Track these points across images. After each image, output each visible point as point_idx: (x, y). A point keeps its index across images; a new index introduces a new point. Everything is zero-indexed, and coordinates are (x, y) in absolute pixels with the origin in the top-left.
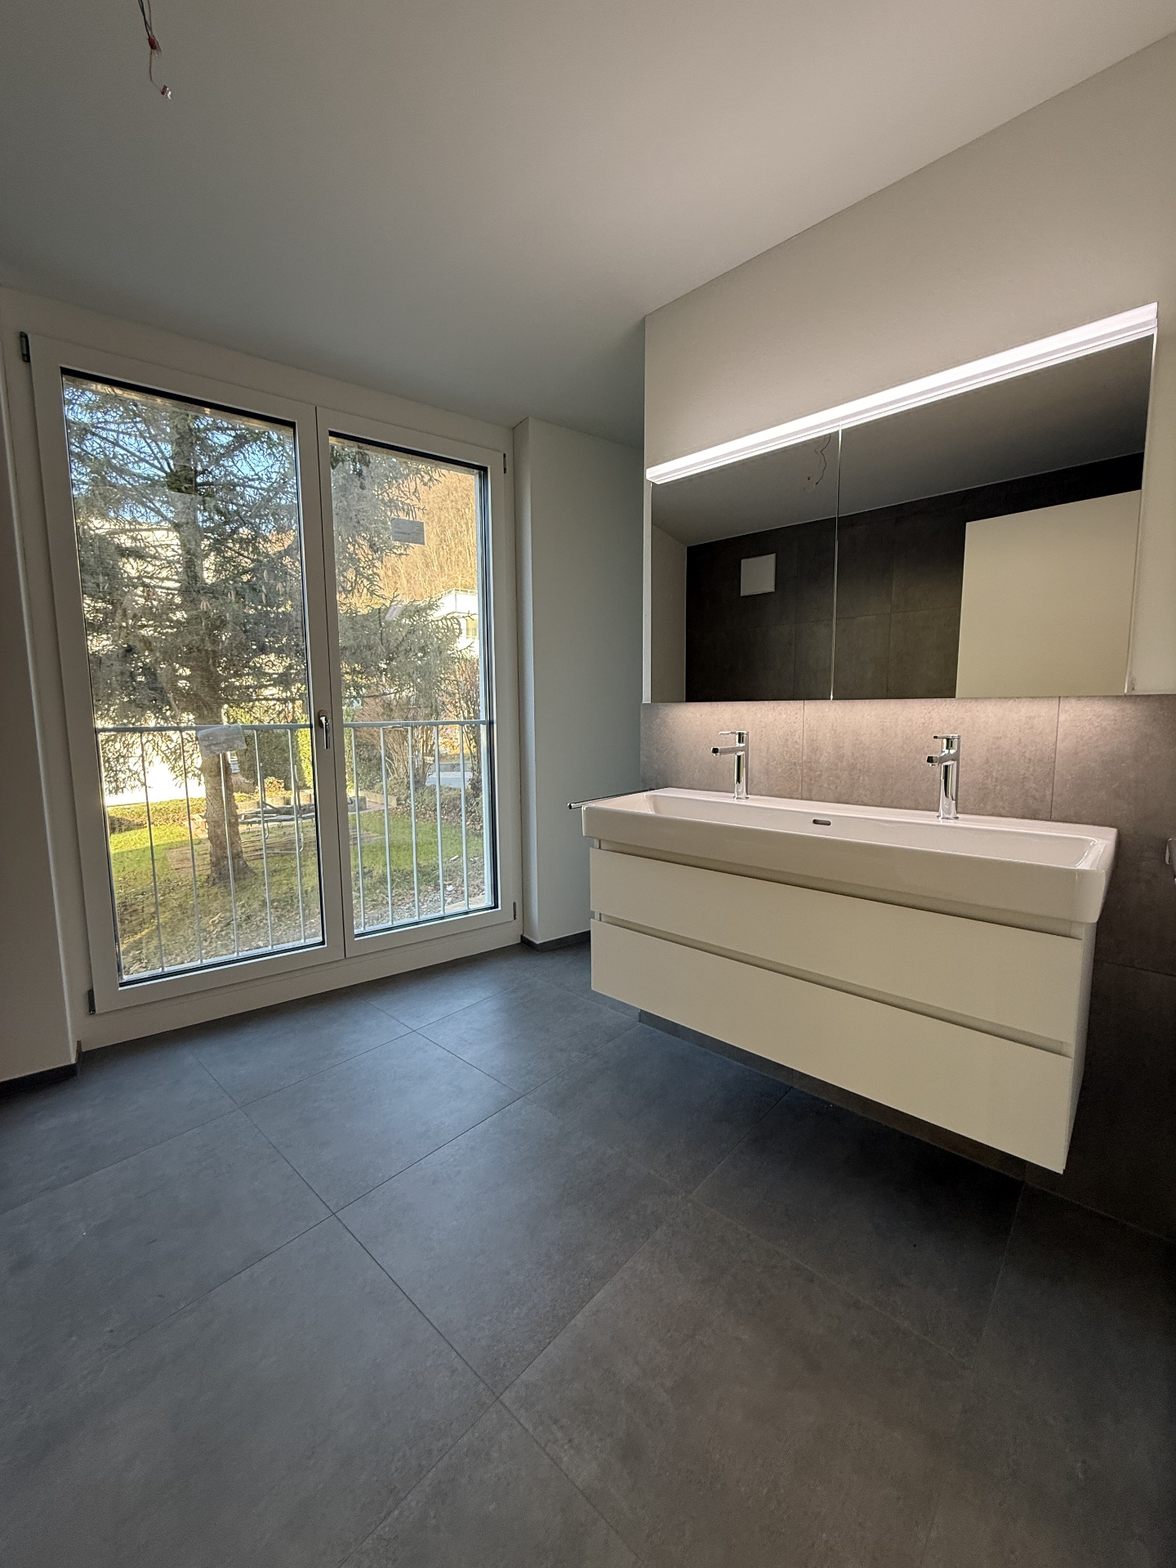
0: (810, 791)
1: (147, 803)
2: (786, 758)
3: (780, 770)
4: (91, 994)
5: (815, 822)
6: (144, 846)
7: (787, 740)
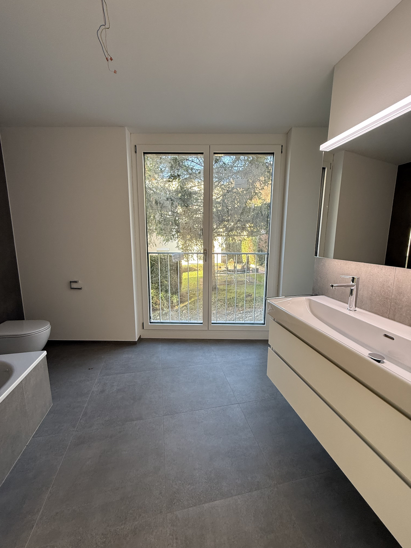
0: (394, 315)
1: (198, 264)
2: (382, 294)
3: (378, 300)
4: (143, 323)
5: (386, 336)
6: (196, 276)
7: (384, 285)
